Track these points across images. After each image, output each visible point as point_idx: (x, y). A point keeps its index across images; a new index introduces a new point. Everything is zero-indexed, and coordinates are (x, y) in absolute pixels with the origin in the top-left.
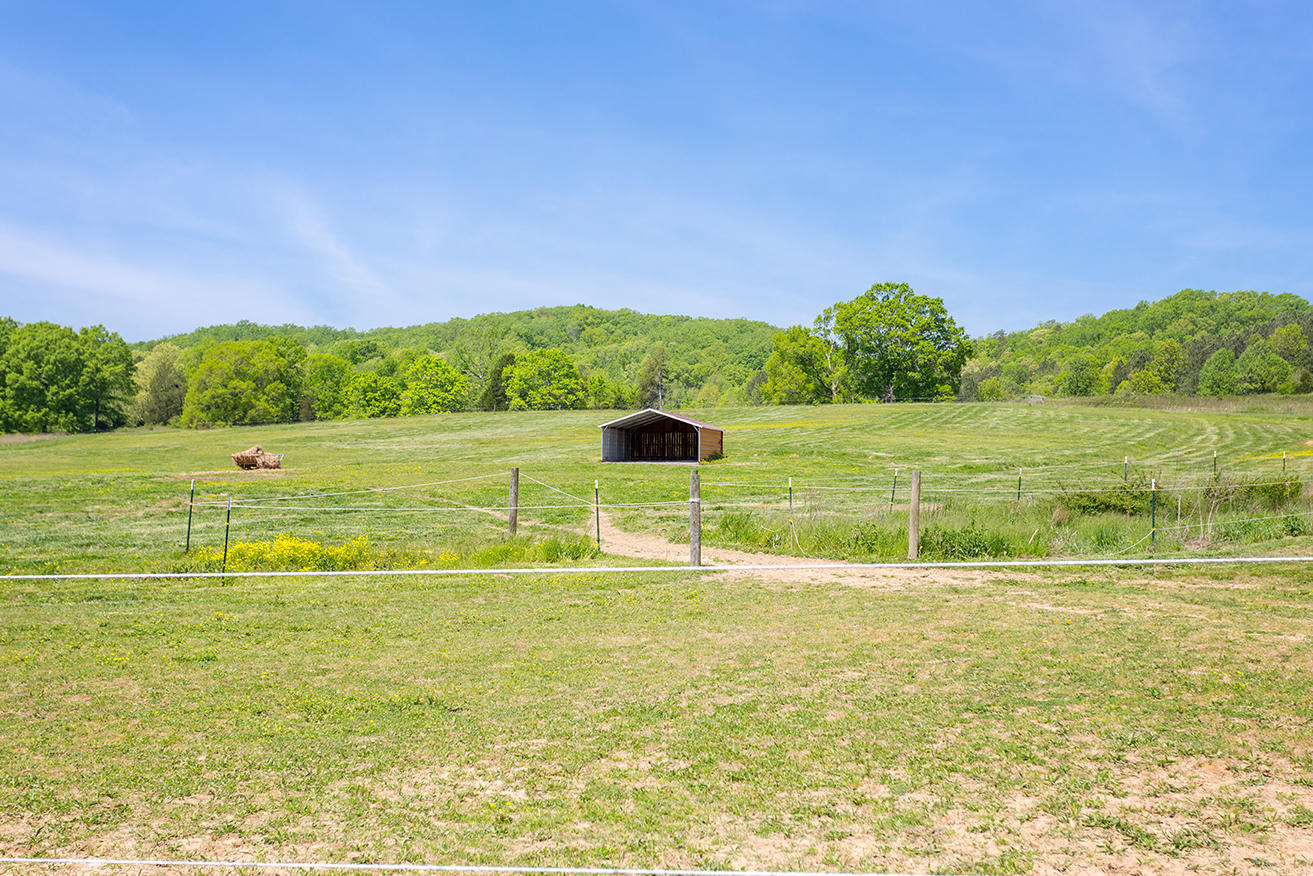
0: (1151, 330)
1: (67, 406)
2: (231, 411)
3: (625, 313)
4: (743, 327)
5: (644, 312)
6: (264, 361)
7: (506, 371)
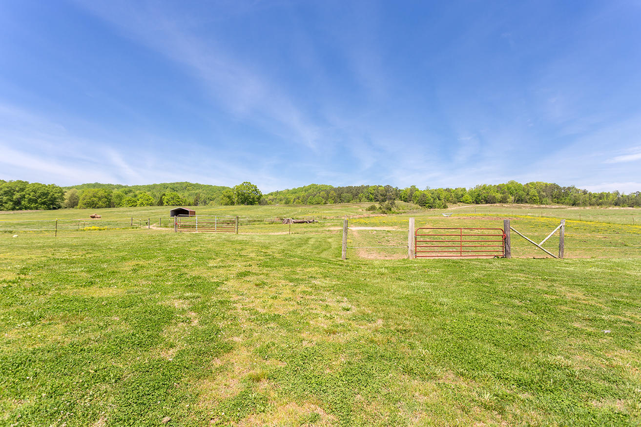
1: (44, 203)
2: (92, 205)
4: (224, 188)
6: (101, 193)
7: (163, 197)
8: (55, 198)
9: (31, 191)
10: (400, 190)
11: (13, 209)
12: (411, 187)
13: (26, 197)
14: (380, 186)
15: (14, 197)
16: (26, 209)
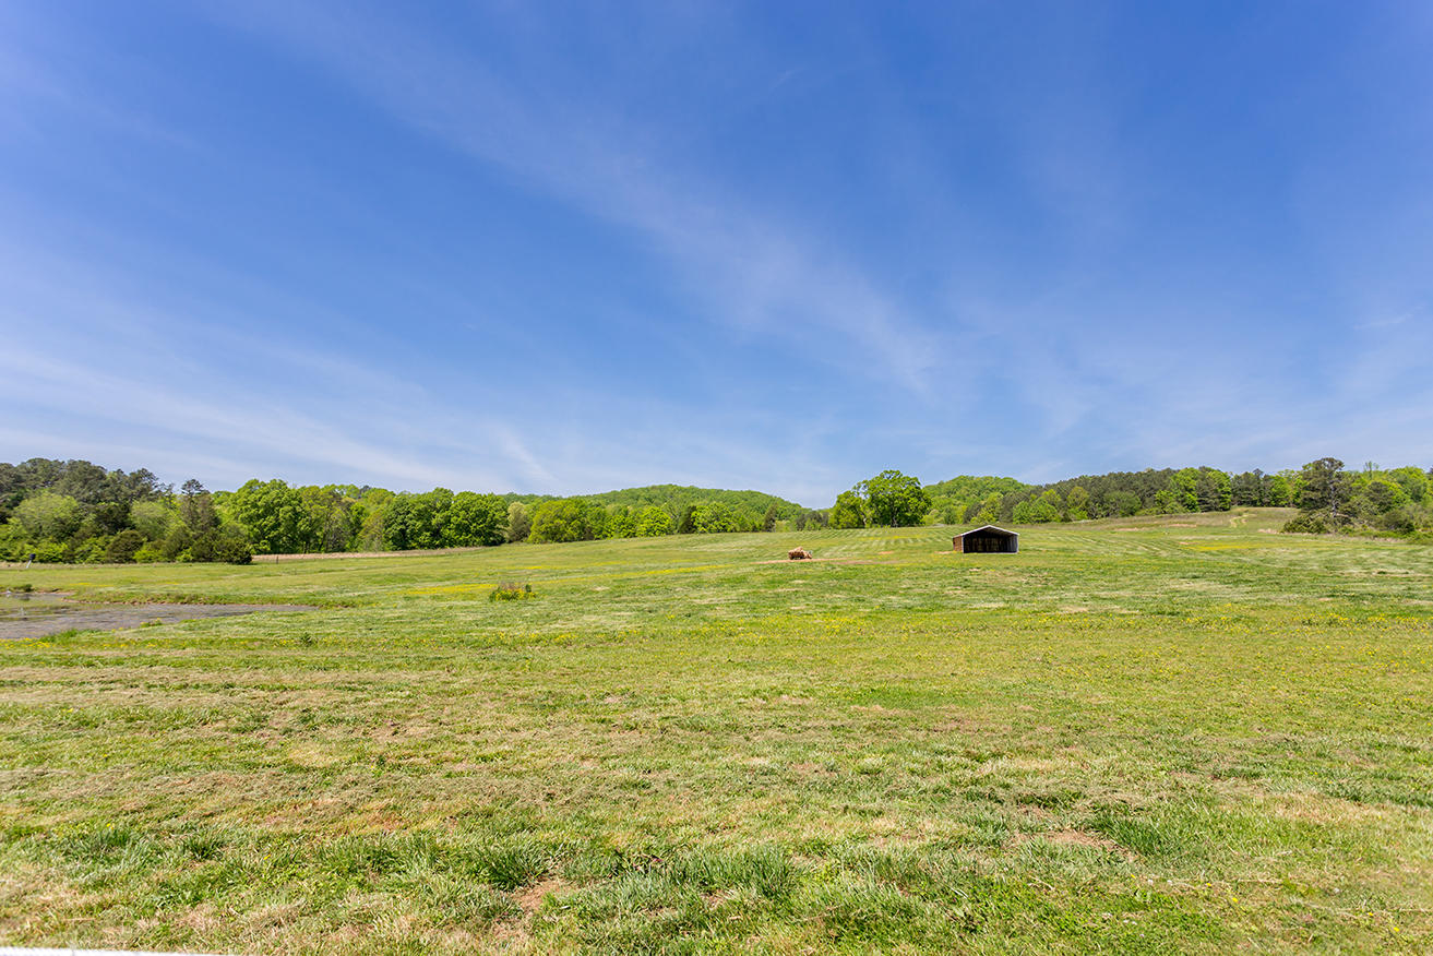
0: (949, 493)
1: (478, 534)
2: (554, 535)
3: (692, 488)
5: (701, 487)
7: (693, 514)
8: (497, 521)
9: (460, 508)
10: (1267, 478)
11: (431, 546)
12: (1305, 467)
13: (452, 520)
14: (1210, 470)
15: (434, 522)
16: (451, 546)
